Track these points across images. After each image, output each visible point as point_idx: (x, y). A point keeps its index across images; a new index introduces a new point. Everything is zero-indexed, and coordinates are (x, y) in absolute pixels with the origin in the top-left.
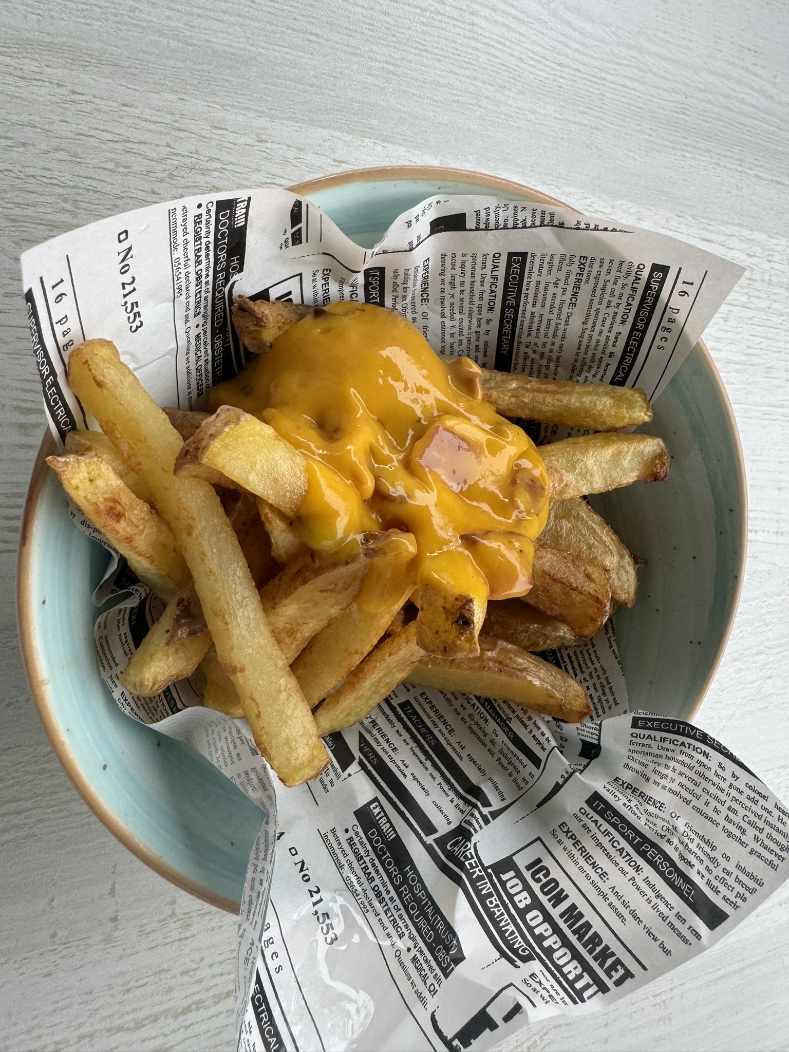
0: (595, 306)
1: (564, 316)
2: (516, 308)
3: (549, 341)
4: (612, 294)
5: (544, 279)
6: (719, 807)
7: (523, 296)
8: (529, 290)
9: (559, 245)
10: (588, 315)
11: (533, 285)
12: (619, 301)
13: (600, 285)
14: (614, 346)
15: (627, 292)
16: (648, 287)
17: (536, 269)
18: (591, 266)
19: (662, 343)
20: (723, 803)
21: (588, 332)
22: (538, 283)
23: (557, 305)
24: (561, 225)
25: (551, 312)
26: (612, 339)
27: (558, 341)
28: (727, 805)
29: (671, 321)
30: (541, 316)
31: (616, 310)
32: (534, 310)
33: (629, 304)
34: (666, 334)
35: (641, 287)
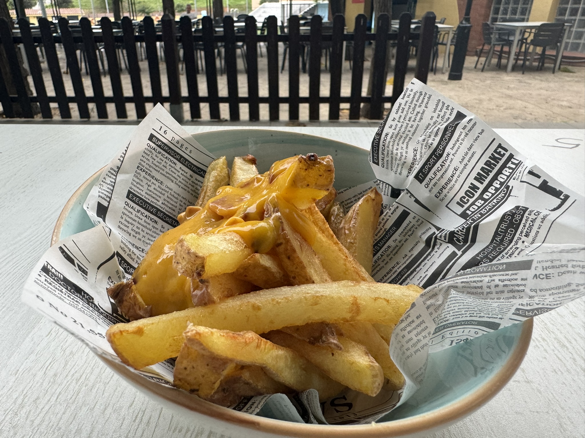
0: (164, 173)
1: (167, 189)
2: (158, 210)
3: (179, 202)
4: (160, 163)
5: (145, 190)
6: (410, 125)
7: (152, 203)
8: (150, 200)
9: (130, 175)
10: (168, 178)
11: (147, 196)
12: (164, 161)
13: (154, 167)
14: (187, 173)
15: (159, 156)
16: (159, 146)
17: (139, 191)
18: (143, 166)
19: (189, 150)
20: (408, 124)
21: (177, 182)
22: (146, 193)
23: (161, 191)
24: (119, 168)
25: (164, 195)
26: (183, 173)
27: (180, 198)
28: (408, 122)
29: (178, 142)
30: (165, 200)
31: (168, 165)
32: (161, 202)
33: (166, 158)
34: (184, 147)
35: (159, 149)
